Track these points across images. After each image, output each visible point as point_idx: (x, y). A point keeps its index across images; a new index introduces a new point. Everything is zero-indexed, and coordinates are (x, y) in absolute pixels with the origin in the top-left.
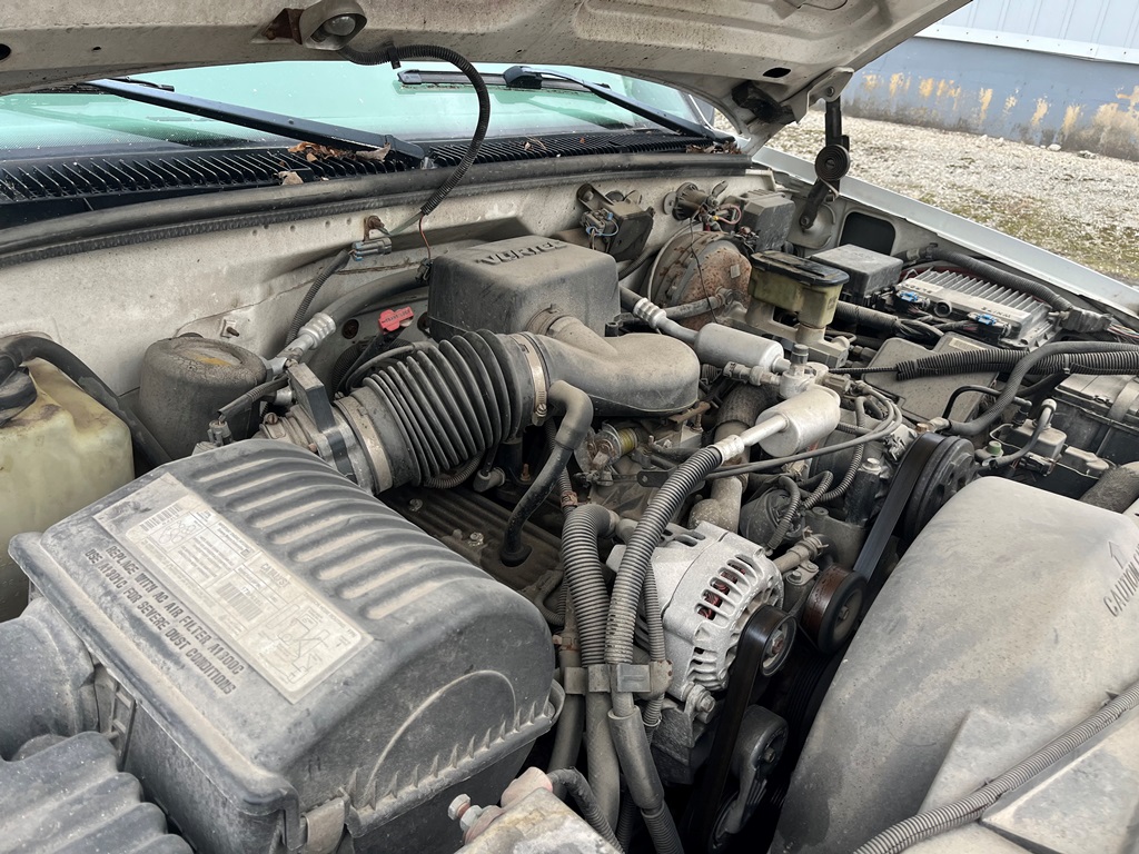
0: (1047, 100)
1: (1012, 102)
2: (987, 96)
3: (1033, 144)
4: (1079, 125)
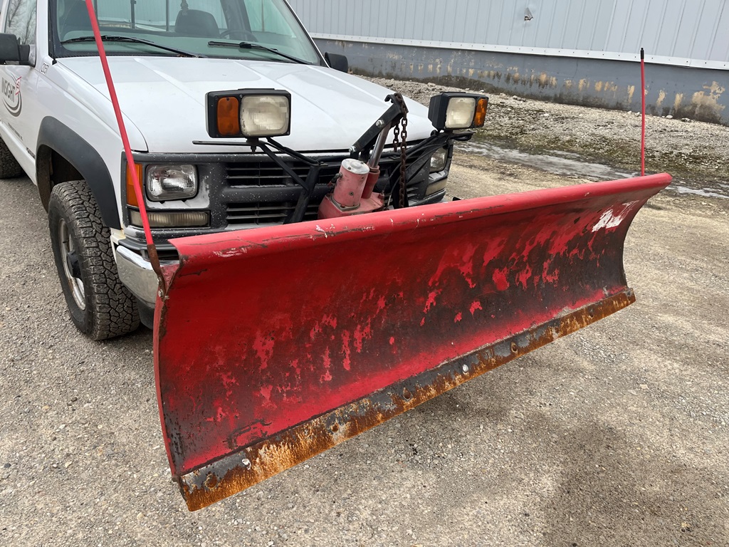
0: (665, 91)
2: (632, 90)
3: (658, 116)
4: (683, 104)
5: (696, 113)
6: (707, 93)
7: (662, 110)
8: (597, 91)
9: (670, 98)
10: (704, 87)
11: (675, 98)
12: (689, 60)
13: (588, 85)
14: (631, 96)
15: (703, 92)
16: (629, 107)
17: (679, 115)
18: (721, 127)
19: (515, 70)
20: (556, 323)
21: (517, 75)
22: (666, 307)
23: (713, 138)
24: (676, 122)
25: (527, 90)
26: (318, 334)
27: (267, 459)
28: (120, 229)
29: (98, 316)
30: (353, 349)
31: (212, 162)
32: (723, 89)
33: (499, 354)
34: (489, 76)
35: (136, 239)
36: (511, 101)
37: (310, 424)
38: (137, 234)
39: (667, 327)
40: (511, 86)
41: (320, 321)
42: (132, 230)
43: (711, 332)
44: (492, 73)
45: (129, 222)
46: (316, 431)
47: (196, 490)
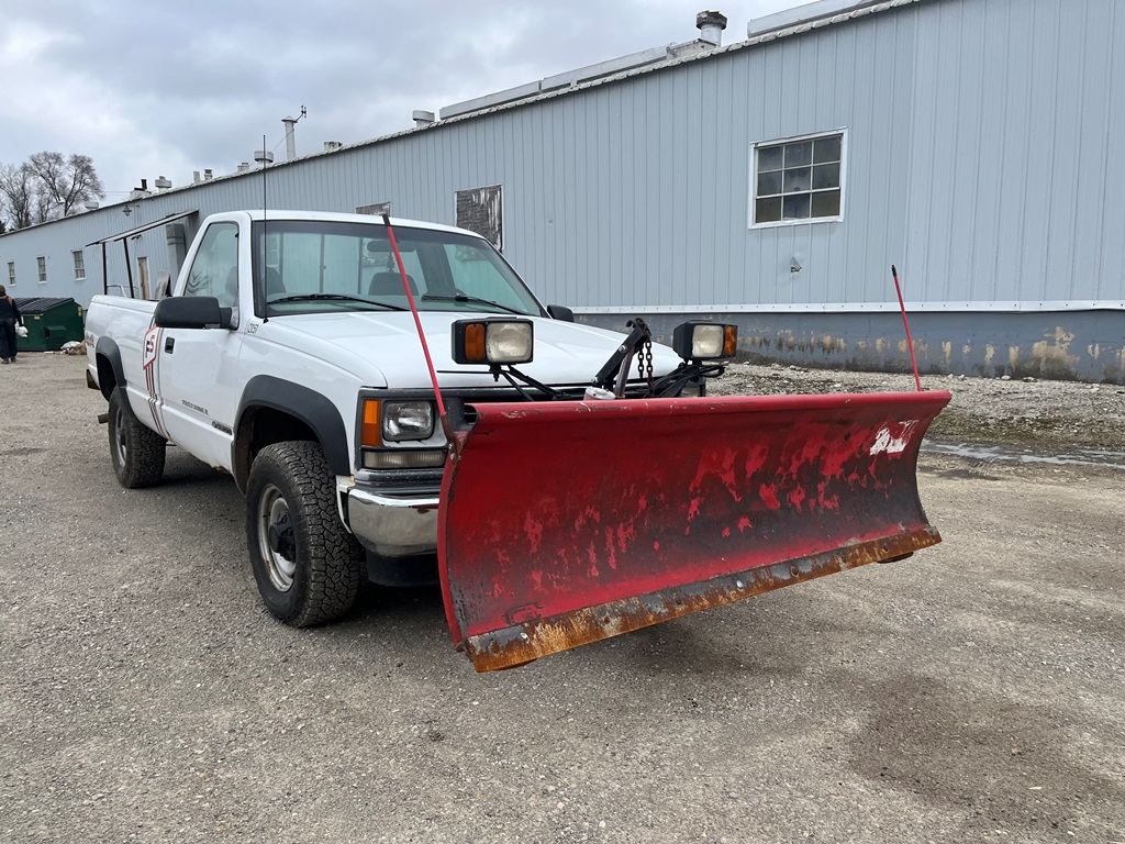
0: (993, 345)
1: (966, 349)
2: (948, 347)
3: (989, 377)
4: (1022, 359)
5: (1042, 369)
6: (1051, 342)
7: (994, 370)
8: (902, 352)
9: (1002, 352)
10: (1046, 335)
11: (1008, 353)
12: (1017, 303)
13: (889, 345)
14: (948, 355)
15: (1045, 342)
16: (948, 370)
17: (1018, 374)
18: (1081, 385)
19: (789, 334)
20: (844, 552)
21: (791, 339)
22: (1000, 574)
23: (1068, 397)
24: (1015, 383)
25: (808, 357)
26: (582, 526)
27: (543, 637)
28: (349, 475)
29: (312, 587)
30: (618, 548)
31: (451, 397)
32: (1072, 336)
33: (777, 575)
34: (753, 342)
35: (369, 483)
36: (787, 372)
37: (582, 611)
38: (370, 476)
39: (1003, 591)
40: (786, 354)
41: (584, 513)
42: (364, 473)
43: (1058, 594)
44: (757, 339)
45: (361, 464)
46: (589, 619)
47: (482, 653)
